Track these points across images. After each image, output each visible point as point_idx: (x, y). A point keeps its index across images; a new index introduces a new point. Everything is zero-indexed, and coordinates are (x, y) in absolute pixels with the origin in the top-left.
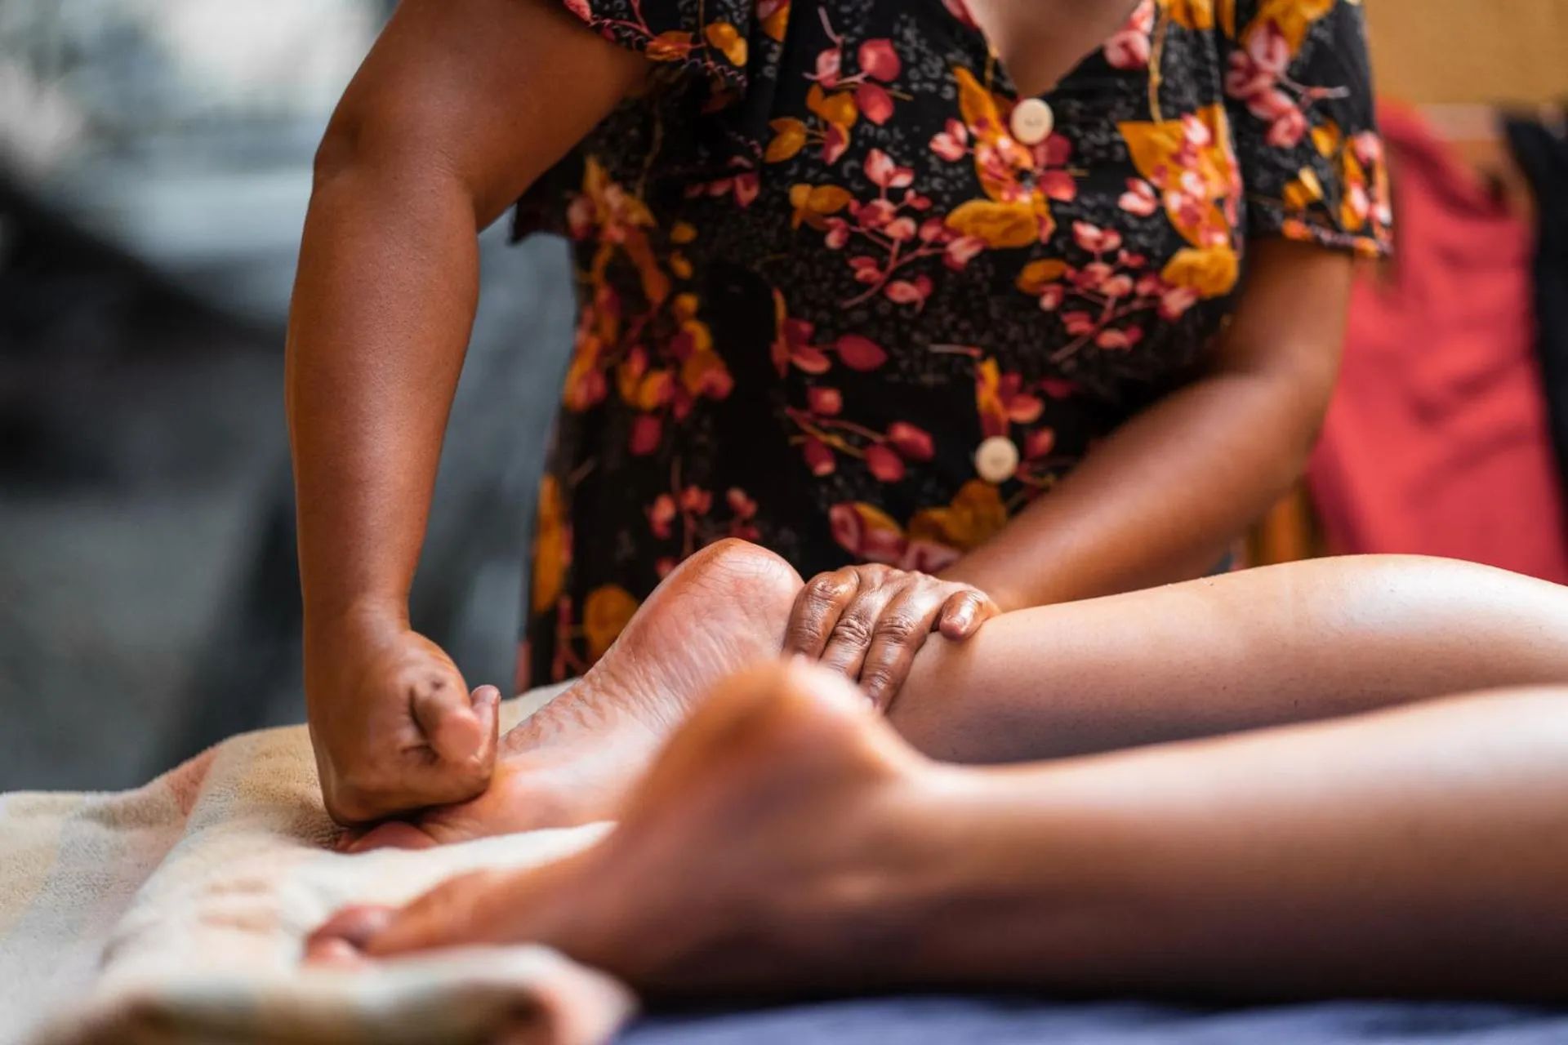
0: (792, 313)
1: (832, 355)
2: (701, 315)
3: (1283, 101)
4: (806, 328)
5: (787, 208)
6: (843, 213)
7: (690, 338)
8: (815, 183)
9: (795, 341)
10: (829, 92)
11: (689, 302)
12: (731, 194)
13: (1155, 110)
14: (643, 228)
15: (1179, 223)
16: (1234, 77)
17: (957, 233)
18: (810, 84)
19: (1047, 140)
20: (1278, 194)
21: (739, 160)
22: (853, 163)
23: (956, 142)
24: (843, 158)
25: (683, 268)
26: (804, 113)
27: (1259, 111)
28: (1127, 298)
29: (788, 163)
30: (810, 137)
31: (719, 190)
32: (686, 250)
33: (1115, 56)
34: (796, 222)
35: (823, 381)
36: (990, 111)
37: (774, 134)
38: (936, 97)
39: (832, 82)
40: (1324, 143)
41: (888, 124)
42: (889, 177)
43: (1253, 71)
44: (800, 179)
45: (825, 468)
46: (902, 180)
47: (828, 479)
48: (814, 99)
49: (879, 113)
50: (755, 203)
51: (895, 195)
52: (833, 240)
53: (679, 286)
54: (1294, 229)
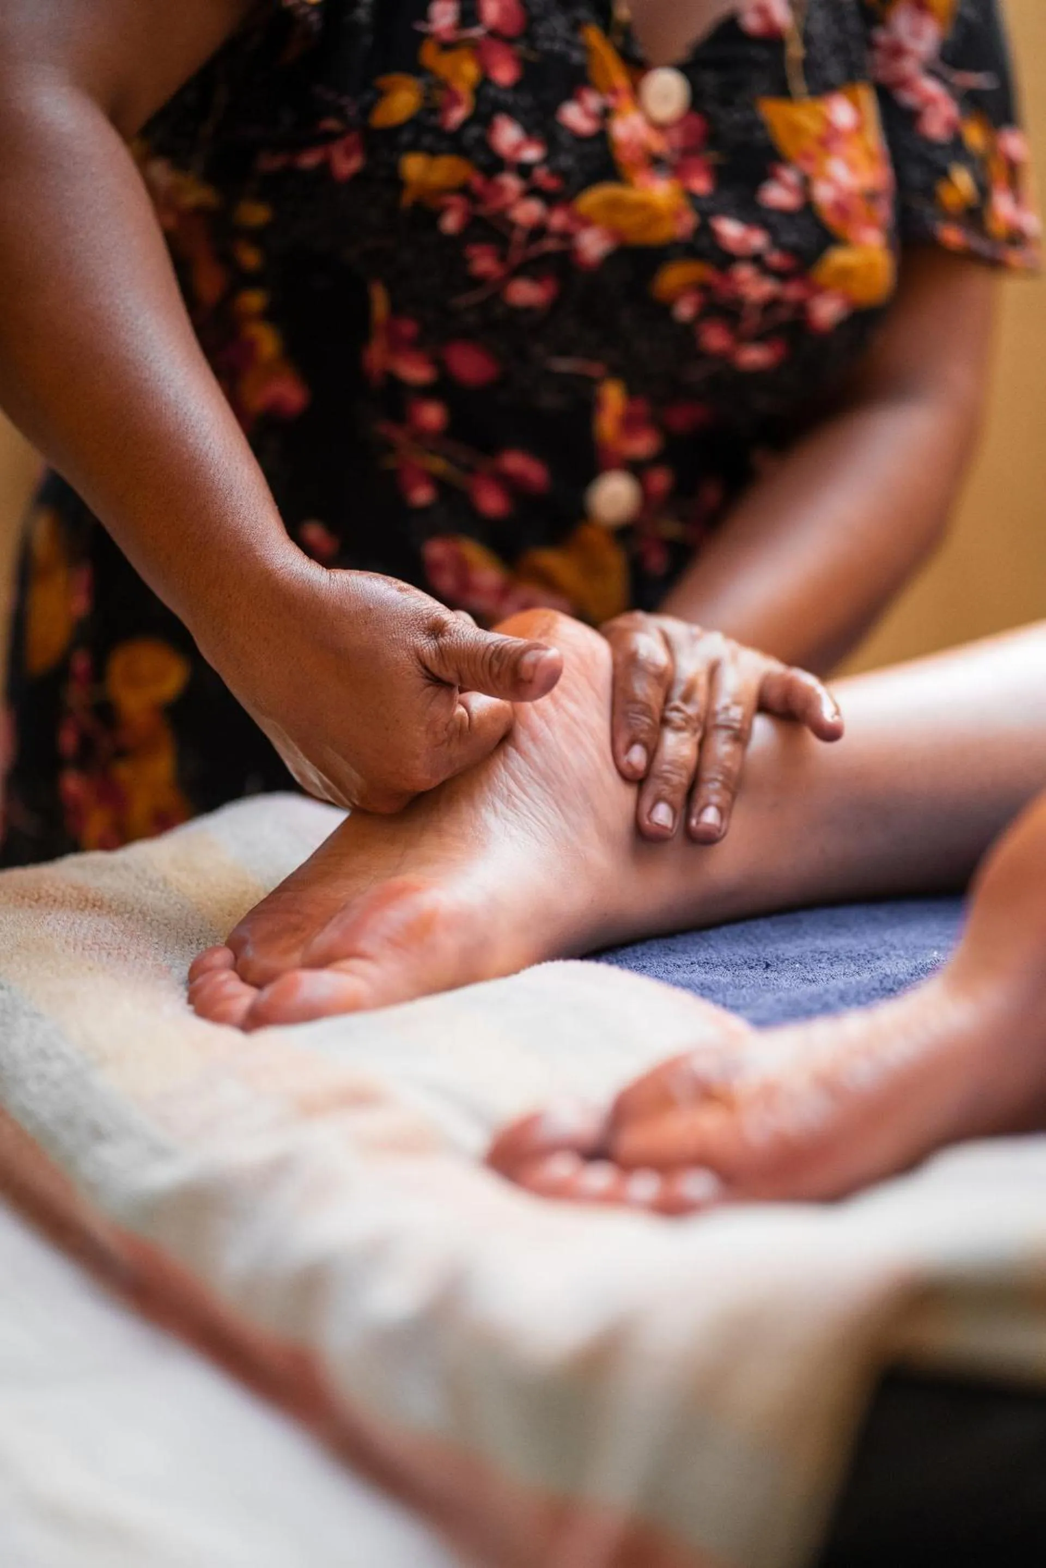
0: (396, 309)
1: (439, 363)
2: (270, 315)
3: (931, 87)
4: (408, 328)
5: (396, 182)
6: (464, 190)
7: (250, 346)
8: (432, 152)
9: (397, 345)
10: (447, 47)
11: (254, 301)
12: (325, 167)
13: (798, 85)
14: (199, 211)
15: (831, 219)
16: (878, 57)
17: (586, 222)
18: (423, 36)
19: (681, 122)
20: (930, 194)
21: (331, 124)
22: (474, 132)
23: (588, 114)
24: (466, 124)
25: (250, 258)
26: (416, 69)
27: (908, 98)
28: (772, 304)
29: (397, 129)
30: (427, 98)
31: (309, 160)
32: (257, 237)
33: (752, 22)
34: (407, 199)
35: (429, 392)
36: (620, 79)
37: (381, 94)
38: (562, 59)
39: (447, 36)
40: (974, 136)
41: (517, 87)
42: (518, 148)
43: (898, 51)
44: (414, 147)
45: (422, 495)
46: (532, 154)
47: (424, 511)
48: (429, 55)
49: (504, 74)
50: (358, 177)
51: (524, 170)
52: (451, 223)
53: (242, 280)
54: (952, 235)
